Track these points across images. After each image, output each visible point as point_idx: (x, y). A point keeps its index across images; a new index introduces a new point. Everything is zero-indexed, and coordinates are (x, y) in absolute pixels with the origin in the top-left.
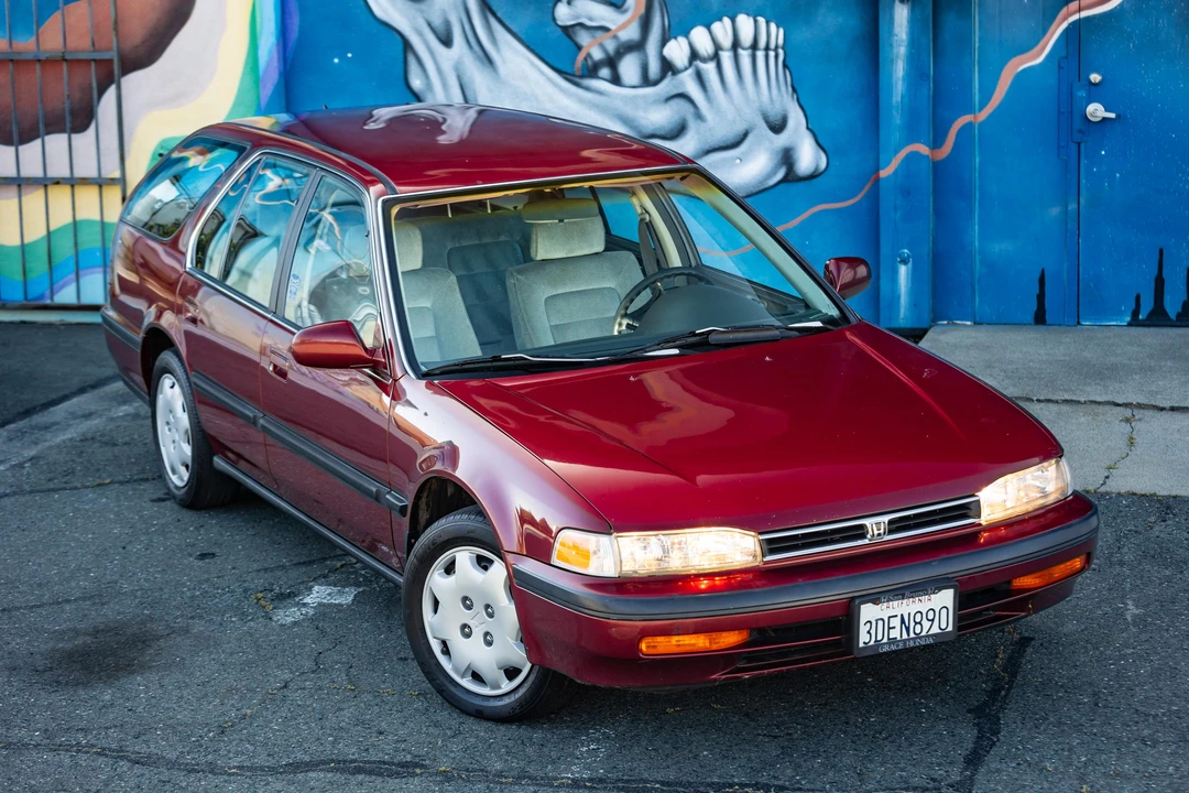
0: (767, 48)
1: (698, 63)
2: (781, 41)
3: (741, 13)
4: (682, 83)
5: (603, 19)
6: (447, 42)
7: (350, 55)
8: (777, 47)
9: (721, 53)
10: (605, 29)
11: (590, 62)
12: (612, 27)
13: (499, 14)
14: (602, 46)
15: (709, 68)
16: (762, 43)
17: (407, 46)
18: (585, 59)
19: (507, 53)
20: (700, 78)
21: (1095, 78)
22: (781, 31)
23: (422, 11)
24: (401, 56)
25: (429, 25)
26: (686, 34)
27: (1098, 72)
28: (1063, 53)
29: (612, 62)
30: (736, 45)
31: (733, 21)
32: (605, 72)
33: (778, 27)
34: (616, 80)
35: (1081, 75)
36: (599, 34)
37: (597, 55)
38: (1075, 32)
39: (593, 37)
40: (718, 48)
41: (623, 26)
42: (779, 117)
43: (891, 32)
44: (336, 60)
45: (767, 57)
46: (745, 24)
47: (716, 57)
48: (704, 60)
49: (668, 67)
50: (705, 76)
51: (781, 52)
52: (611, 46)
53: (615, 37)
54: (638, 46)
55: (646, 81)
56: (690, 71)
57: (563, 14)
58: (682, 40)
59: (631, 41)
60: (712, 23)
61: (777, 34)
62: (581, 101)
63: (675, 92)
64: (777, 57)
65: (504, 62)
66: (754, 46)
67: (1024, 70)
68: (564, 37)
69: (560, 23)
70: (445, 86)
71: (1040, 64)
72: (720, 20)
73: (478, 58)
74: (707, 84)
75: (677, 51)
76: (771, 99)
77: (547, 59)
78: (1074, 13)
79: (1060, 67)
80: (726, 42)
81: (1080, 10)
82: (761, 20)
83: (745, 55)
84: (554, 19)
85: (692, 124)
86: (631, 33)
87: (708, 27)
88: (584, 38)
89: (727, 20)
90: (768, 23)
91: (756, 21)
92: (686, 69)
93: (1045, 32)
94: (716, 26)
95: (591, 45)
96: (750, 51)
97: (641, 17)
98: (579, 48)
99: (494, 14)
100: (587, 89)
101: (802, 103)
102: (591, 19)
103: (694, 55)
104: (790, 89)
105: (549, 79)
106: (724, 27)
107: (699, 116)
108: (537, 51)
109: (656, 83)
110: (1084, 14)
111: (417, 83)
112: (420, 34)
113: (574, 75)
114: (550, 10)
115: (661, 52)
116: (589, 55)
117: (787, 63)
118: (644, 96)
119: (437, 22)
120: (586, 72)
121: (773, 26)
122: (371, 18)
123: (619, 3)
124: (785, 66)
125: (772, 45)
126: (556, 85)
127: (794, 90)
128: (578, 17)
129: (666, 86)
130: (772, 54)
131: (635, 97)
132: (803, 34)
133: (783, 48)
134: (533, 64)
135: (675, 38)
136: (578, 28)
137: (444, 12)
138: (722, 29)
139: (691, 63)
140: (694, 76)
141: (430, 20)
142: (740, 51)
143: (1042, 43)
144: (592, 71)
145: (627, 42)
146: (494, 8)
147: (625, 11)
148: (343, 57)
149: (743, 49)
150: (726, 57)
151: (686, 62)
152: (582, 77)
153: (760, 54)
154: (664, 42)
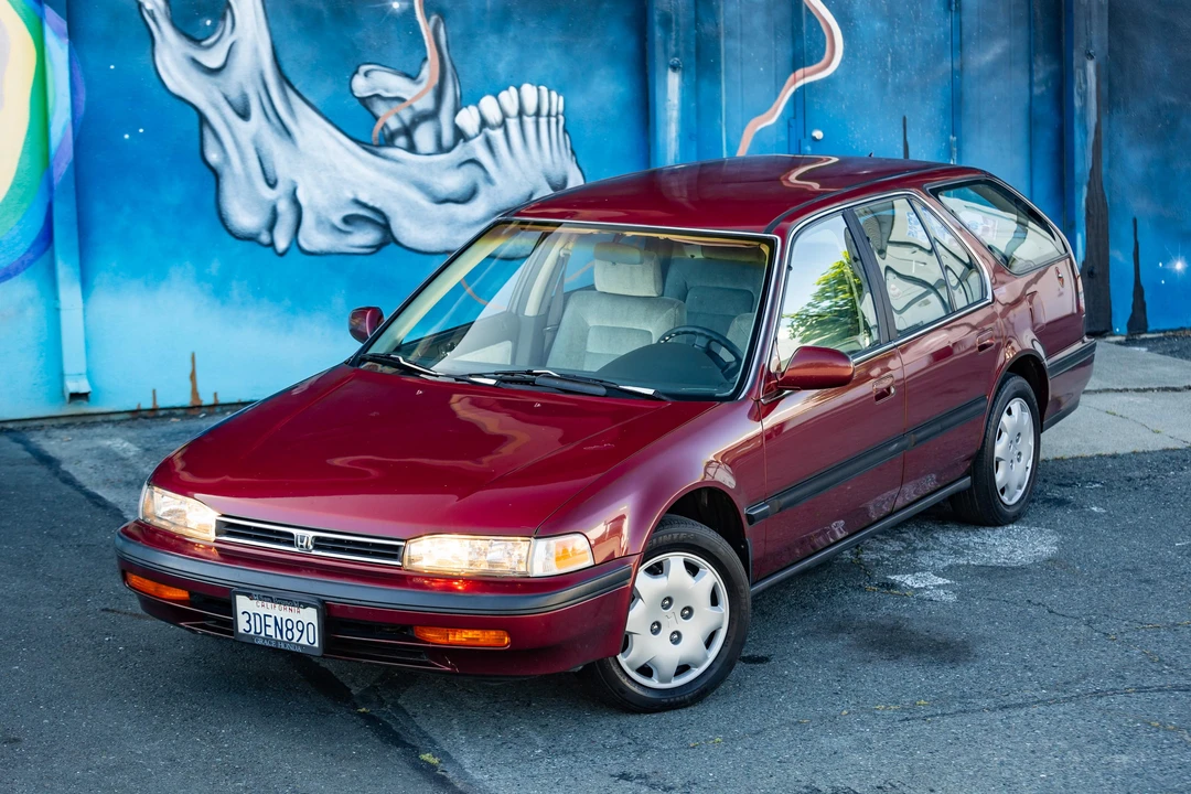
0: (549, 115)
1: (487, 130)
2: (561, 108)
3: (525, 82)
4: (473, 150)
5: (398, 90)
6: (244, 115)
7: (141, 131)
8: (557, 114)
9: (508, 120)
10: (401, 100)
11: (386, 132)
12: (408, 98)
13: (297, 87)
14: (398, 116)
15: (497, 135)
16: (544, 111)
17: (203, 120)
18: (382, 129)
19: (304, 124)
20: (489, 143)
21: (818, 134)
22: (561, 98)
23: (218, 85)
24: (197, 130)
25: (226, 98)
26: (476, 103)
27: (819, 129)
28: (792, 114)
29: (408, 131)
30: (521, 113)
31: (518, 89)
32: (401, 141)
33: (558, 95)
34: (412, 148)
35: (806, 132)
36: (396, 104)
37: (394, 124)
38: (800, 97)
39: (390, 107)
40: (505, 115)
41: (417, 97)
42: (560, 178)
43: (665, 99)
44: (127, 136)
45: (549, 123)
46: (529, 92)
47: (503, 124)
48: (493, 127)
49: (460, 135)
50: (493, 142)
51: (561, 118)
52: (407, 116)
53: (411, 107)
54: (432, 115)
55: (441, 149)
56: (481, 138)
57: (361, 86)
58: (472, 109)
59: (425, 111)
60: (500, 92)
61: (558, 102)
62: (379, 169)
63: (467, 158)
64: (557, 122)
65: (302, 133)
66: (538, 114)
67: (761, 130)
68: (362, 108)
69: (357, 94)
70: (243, 159)
71: (774, 125)
72: (507, 89)
73: (277, 130)
74: (496, 150)
75: (468, 119)
76: (553, 163)
77: (344, 129)
78: (800, 79)
79: (789, 126)
80: (513, 110)
81: (804, 77)
82: (544, 89)
83: (529, 122)
84: (352, 91)
85: (483, 188)
86: (426, 103)
87: (496, 96)
88: (381, 109)
89: (512, 89)
90: (549, 91)
91: (539, 90)
92: (477, 136)
93: (777, 95)
94: (503, 95)
95: (387, 116)
96: (534, 118)
97: (434, 88)
98: (376, 118)
99: (292, 87)
100: (385, 157)
101: (581, 165)
102: (387, 90)
103: (484, 123)
104: (570, 152)
105: (348, 149)
106: (511, 96)
107: (489, 180)
108: (335, 123)
109: (449, 150)
110: (808, 80)
111: (213, 157)
112: (216, 107)
113: (371, 145)
114: (347, 82)
115: (454, 121)
116: (385, 125)
117: (567, 128)
118: (438, 163)
119: (234, 95)
120: (383, 142)
121: (554, 94)
122: (163, 92)
123: (414, 75)
124: (565, 131)
125: (554, 113)
126: (354, 154)
127: (573, 153)
128: (374, 89)
129: (459, 153)
130: (553, 120)
131: (431, 163)
132: (579, 102)
133: (563, 115)
134: (331, 135)
135: (467, 107)
136: (375, 99)
137: (241, 85)
138: (509, 98)
139: (480, 131)
140: (484, 142)
141: (227, 93)
142: (525, 118)
143: (774, 106)
144: (389, 140)
145: (421, 112)
146: (292, 80)
147: (420, 82)
148: (134, 133)
149: (528, 116)
150: (513, 124)
151: (476, 130)
152: (379, 146)
153: (543, 121)
154: (456, 111)
